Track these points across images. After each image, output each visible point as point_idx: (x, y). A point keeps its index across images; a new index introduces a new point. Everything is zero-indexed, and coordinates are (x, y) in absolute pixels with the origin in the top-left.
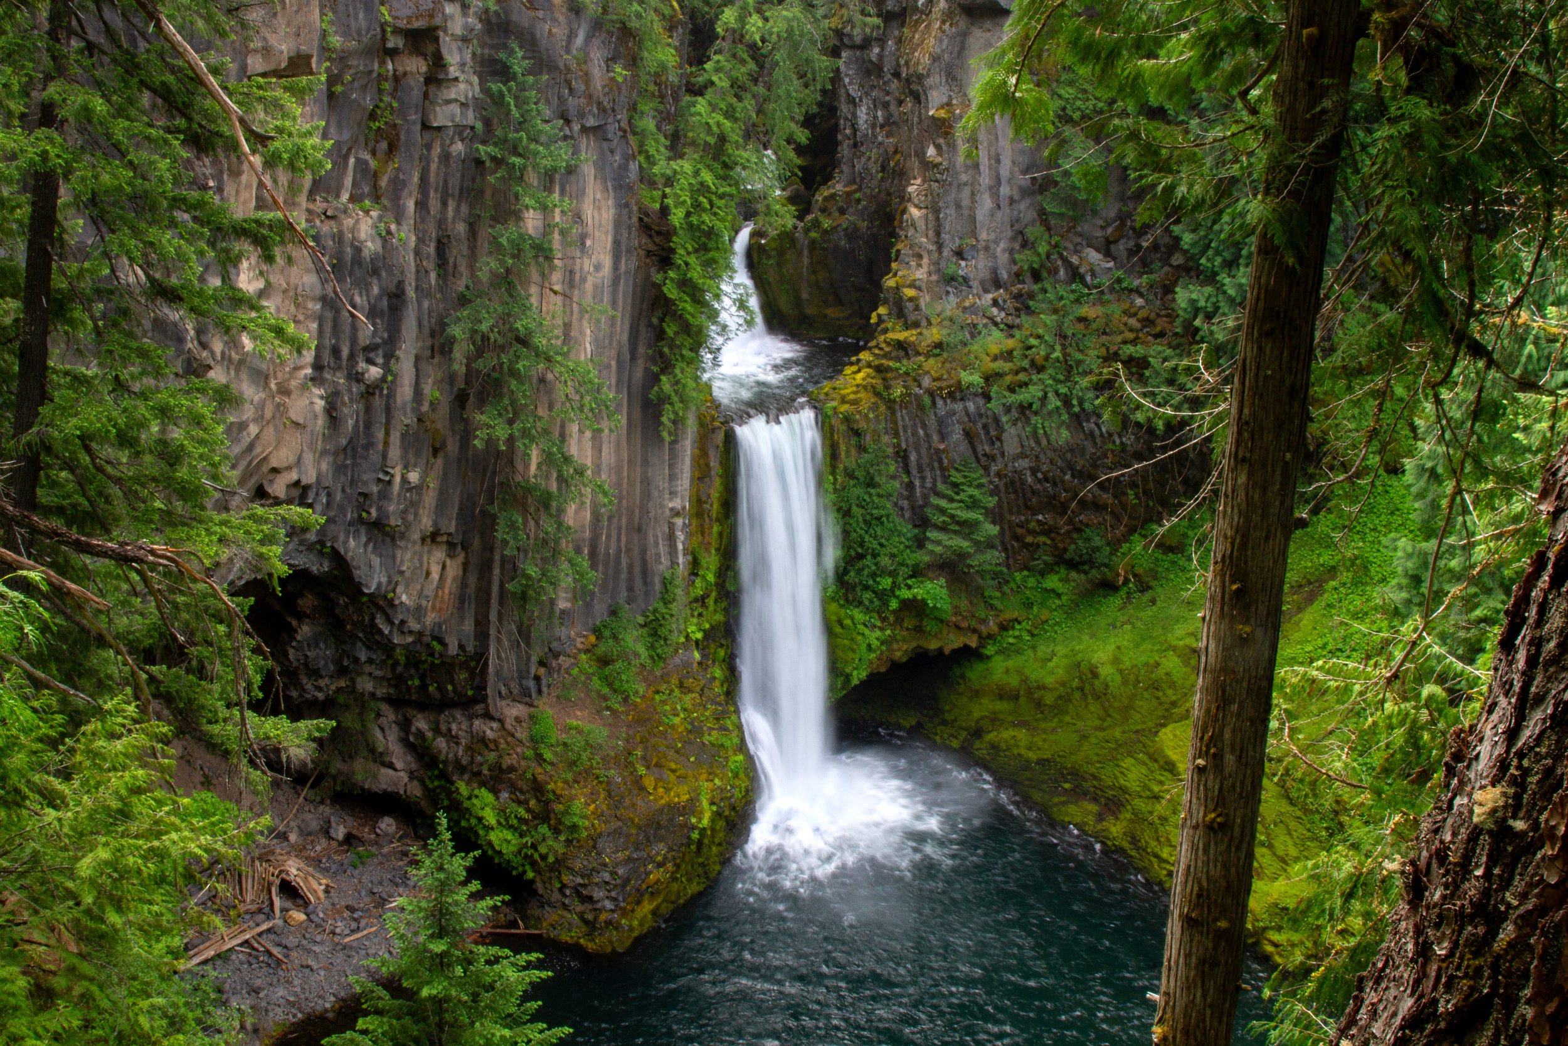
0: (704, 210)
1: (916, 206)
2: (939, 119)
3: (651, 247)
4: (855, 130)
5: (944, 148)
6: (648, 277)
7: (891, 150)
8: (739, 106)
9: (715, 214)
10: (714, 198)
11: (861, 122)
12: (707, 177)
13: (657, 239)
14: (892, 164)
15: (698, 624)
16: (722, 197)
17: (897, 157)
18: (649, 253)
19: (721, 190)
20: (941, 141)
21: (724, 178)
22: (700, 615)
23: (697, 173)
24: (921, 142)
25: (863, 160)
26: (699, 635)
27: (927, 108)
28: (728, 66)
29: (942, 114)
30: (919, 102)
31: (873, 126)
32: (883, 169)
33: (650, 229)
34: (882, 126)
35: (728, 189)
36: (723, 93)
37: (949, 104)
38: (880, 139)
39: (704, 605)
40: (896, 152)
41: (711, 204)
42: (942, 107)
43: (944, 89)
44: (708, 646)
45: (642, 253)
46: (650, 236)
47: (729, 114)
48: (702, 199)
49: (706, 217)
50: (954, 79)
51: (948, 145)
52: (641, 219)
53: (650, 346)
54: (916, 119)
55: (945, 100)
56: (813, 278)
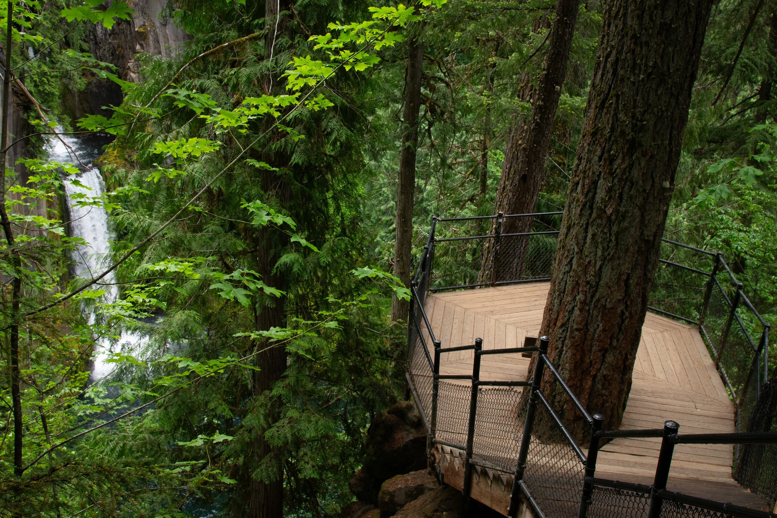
0: (45, 84)
1: (133, 72)
2: (141, 32)
3: (19, 102)
4: (95, 37)
5: (144, 45)
6: (19, 115)
7: (116, 46)
8: (56, 34)
9: (50, 85)
10: (49, 78)
11: (99, 33)
12: (45, 69)
13: (21, 98)
14: (117, 53)
15: (57, 274)
16: (52, 77)
17: (120, 49)
18: (18, 105)
19: (53, 74)
20: (142, 42)
21: (53, 68)
22: (57, 270)
23: (39, 67)
24: (132, 43)
25: (101, 50)
26: (58, 279)
27: (134, 27)
28: (50, 16)
29: (142, 30)
30: (130, 25)
31: (105, 35)
32: (112, 55)
33: (18, 93)
34: (110, 35)
35: (55, 73)
36: (48, 29)
37: (144, 25)
38: (110, 41)
39: (58, 264)
40: (119, 47)
41: (48, 80)
42: (141, 27)
43: (141, 18)
44: (63, 284)
45: (15, 105)
46: (18, 97)
47: (52, 39)
48: (43, 79)
49: (47, 87)
50: (145, 13)
51: (146, 44)
52: (13, 89)
53: (23, 148)
54: (129, 32)
55: (142, 23)
56: (81, 106)
